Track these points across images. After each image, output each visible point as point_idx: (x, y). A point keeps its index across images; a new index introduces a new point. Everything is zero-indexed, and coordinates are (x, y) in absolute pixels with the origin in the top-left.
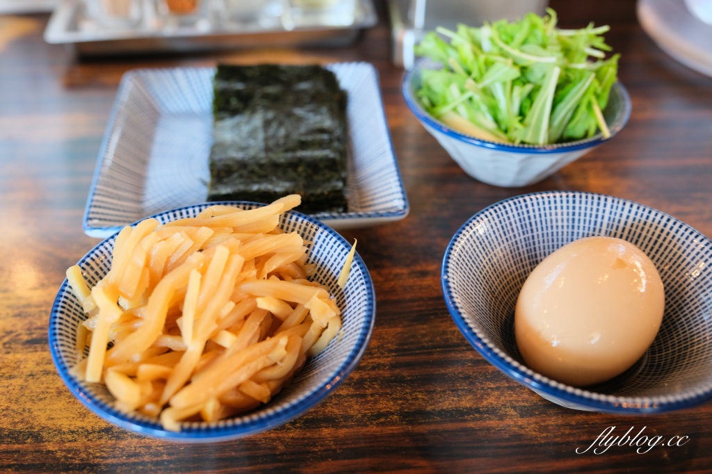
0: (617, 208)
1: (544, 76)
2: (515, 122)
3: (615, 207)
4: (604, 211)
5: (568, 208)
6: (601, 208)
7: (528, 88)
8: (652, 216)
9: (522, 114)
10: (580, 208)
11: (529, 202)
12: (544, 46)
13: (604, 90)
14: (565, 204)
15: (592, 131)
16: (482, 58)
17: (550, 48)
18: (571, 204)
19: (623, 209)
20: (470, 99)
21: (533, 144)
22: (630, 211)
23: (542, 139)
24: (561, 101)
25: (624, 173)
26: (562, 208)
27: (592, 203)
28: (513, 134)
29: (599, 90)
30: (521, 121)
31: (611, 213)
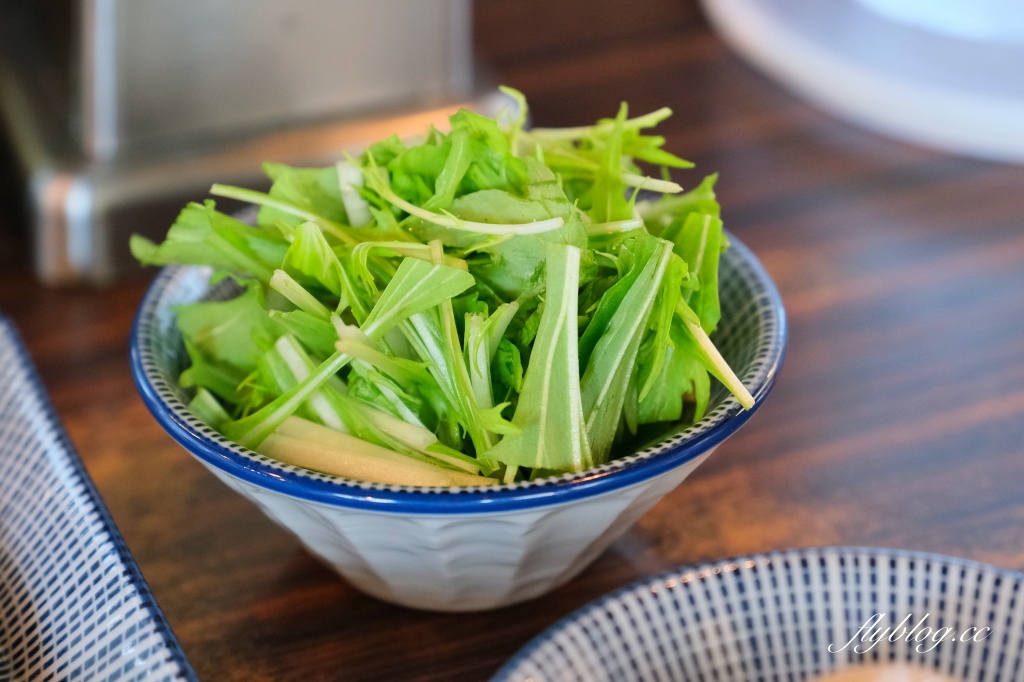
0: (858, 578)
1: (540, 272)
2: (487, 419)
3: (851, 578)
4: (827, 596)
5: (729, 609)
6: (817, 587)
7: (506, 312)
8: (953, 579)
9: (503, 391)
10: (762, 602)
11: (622, 619)
12: (518, 189)
13: (704, 280)
14: (718, 601)
15: (703, 396)
16: (360, 252)
17: (535, 193)
18: (735, 598)
19: (874, 579)
20: (344, 373)
21: (557, 472)
22: (893, 581)
23: (577, 451)
24: (600, 332)
25: (817, 492)
26: (713, 613)
27: (790, 581)
28: (489, 454)
29: (694, 284)
30: (508, 415)
31: (845, 596)
